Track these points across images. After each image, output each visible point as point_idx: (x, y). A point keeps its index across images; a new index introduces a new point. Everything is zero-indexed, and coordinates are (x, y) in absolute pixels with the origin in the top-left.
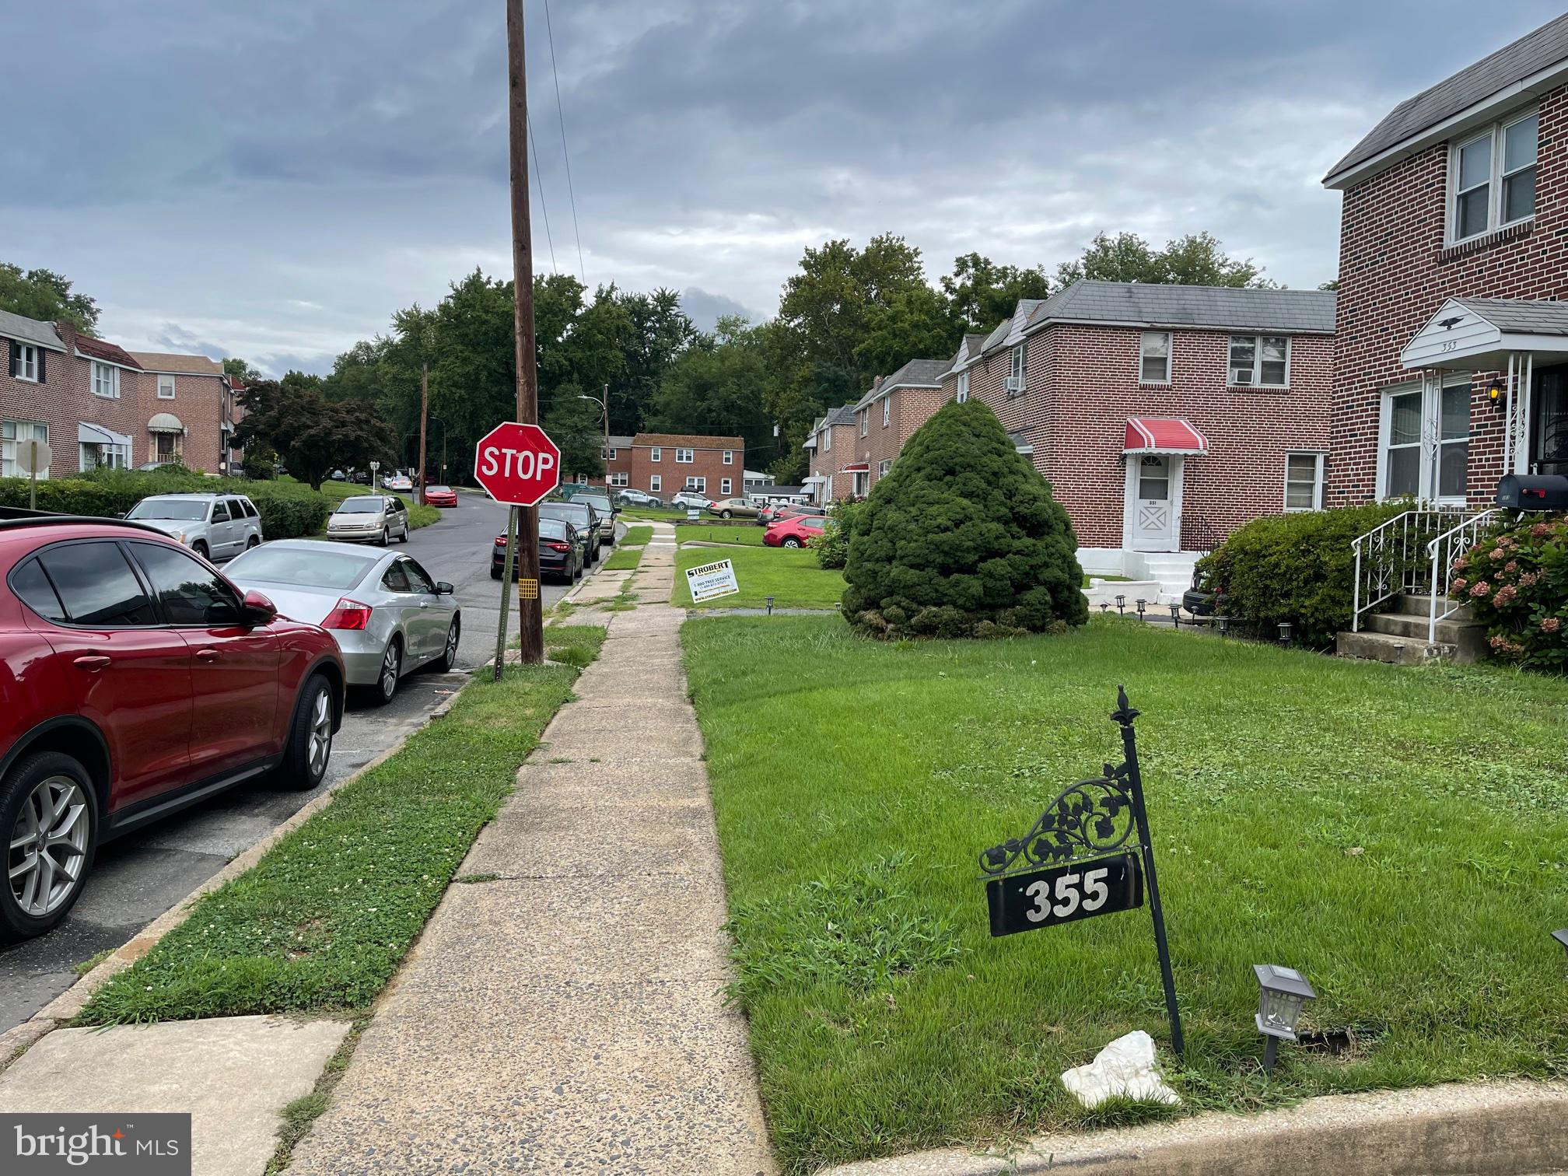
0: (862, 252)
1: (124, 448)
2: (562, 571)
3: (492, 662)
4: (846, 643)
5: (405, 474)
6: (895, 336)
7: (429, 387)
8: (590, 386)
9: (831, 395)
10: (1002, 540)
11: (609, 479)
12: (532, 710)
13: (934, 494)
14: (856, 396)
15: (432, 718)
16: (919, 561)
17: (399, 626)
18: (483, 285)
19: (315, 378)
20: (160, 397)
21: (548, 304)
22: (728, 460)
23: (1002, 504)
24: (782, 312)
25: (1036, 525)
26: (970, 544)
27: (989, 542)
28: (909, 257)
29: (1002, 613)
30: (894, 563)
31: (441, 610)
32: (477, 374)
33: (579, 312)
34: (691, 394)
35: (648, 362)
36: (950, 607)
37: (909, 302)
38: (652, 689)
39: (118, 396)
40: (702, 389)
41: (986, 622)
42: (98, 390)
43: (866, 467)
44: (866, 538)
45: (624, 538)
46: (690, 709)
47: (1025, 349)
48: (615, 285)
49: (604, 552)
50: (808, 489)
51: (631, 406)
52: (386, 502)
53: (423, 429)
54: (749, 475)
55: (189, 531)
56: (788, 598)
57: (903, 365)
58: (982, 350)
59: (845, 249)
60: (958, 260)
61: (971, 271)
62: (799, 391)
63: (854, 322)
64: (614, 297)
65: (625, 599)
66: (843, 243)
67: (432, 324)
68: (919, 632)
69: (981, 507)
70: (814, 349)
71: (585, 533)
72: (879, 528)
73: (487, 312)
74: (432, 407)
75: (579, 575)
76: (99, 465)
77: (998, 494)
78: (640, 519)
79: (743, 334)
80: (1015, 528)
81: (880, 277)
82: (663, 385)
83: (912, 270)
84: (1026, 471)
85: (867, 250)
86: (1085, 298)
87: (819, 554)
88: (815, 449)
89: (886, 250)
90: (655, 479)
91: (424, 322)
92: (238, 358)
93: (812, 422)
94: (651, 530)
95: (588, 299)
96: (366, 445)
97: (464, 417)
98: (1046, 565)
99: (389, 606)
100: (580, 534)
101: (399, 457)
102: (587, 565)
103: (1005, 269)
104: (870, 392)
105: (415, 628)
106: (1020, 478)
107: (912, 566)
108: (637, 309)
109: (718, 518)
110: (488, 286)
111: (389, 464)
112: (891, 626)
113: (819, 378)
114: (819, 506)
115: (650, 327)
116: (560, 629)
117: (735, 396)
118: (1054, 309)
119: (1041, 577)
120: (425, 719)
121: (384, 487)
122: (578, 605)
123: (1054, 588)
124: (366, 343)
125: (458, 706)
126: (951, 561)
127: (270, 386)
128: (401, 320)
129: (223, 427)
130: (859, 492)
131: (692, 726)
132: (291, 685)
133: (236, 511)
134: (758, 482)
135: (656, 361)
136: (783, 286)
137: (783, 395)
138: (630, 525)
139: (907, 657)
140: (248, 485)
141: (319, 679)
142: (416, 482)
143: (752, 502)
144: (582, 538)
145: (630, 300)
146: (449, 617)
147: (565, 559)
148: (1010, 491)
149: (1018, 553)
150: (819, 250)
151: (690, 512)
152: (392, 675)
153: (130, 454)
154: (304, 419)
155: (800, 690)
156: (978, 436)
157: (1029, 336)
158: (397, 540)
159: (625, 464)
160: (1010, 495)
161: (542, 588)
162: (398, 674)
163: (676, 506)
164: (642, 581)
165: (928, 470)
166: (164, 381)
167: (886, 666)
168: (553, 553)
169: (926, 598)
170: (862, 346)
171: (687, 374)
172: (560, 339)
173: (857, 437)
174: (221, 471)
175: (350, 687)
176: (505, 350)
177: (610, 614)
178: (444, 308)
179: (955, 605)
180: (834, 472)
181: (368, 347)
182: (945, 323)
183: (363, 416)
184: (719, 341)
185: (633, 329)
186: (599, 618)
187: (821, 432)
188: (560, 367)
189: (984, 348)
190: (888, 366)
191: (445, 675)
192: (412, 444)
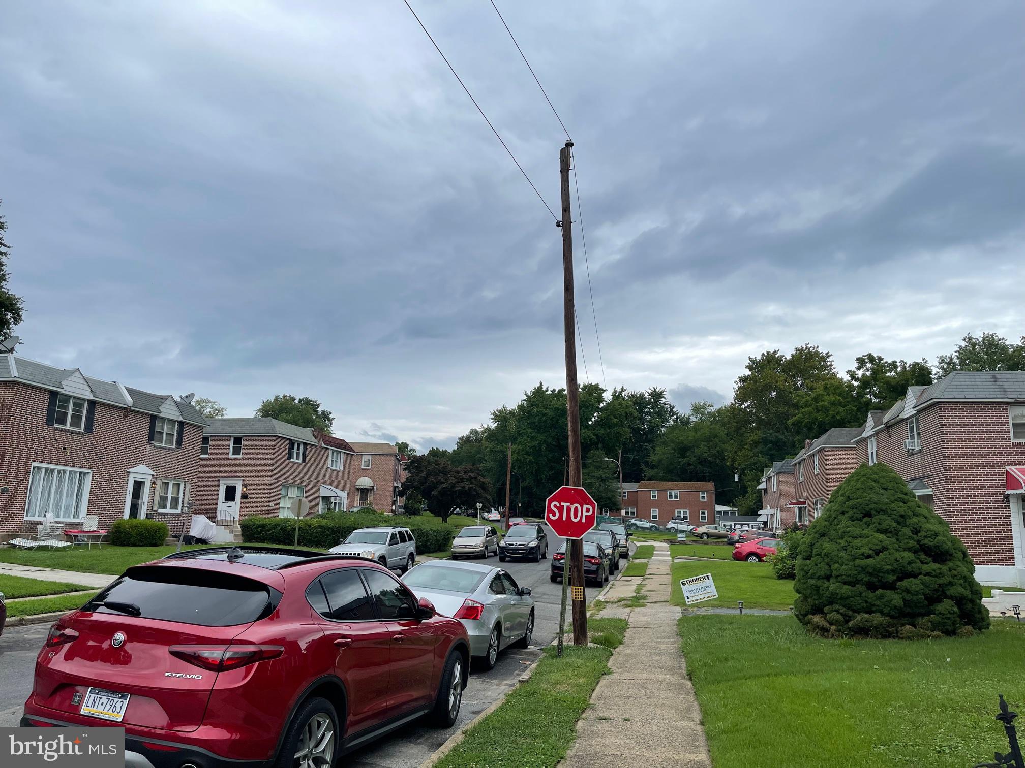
0: (789, 357)
1: (343, 498)
2: (596, 578)
3: (555, 643)
4: (801, 638)
5: (497, 510)
6: (818, 411)
7: (512, 455)
8: (610, 452)
9: (773, 452)
10: (914, 565)
11: (623, 512)
12: (583, 679)
13: (857, 531)
14: (793, 452)
15: (520, 681)
16: (850, 579)
17: (499, 617)
18: (544, 392)
19: (446, 451)
20: (363, 467)
21: (583, 401)
22: (703, 498)
23: (911, 538)
24: (735, 399)
25: (940, 555)
26: (889, 567)
27: (903, 567)
28: (823, 359)
29: (920, 621)
30: (832, 580)
31: (523, 605)
32: (540, 447)
33: (602, 405)
34: (676, 454)
35: (646, 433)
36: (878, 615)
37: (826, 388)
38: (661, 668)
39: (342, 469)
40: (683, 450)
41: (908, 627)
42: (332, 466)
43: (804, 503)
44: (808, 562)
45: (635, 553)
46: (689, 684)
47: (917, 420)
48: (625, 388)
49: (623, 563)
50: (763, 518)
51: (636, 463)
52: (487, 529)
53: (508, 482)
54: (719, 508)
55: (377, 550)
56: (753, 601)
57: (826, 431)
58: (884, 422)
59: (777, 356)
60: (857, 359)
61: (869, 365)
62: (751, 450)
63: (788, 403)
64: (623, 395)
65: (638, 599)
66: (775, 352)
67: (514, 417)
68: (856, 633)
69: (894, 540)
70: (760, 422)
71: (610, 551)
72: (818, 555)
73: (546, 408)
74: (513, 467)
75: (606, 580)
76: (329, 509)
77: (906, 531)
78: (645, 539)
79: (709, 413)
80: (923, 556)
81: (804, 373)
82: (657, 448)
83: (826, 367)
84: (927, 513)
85: (792, 356)
86: (959, 384)
87: (774, 568)
88: (766, 490)
89: (806, 355)
90: (654, 512)
91: (509, 416)
92: (404, 442)
93: (762, 471)
94: (653, 548)
95: (607, 396)
96: (474, 493)
97: (532, 473)
98: (951, 584)
99: (493, 604)
100: (606, 551)
101: (493, 499)
102: (612, 573)
103: (894, 362)
104: (803, 451)
105: (508, 618)
106: (922, 519)
107: (845, 583)
108: (638, 401)
109: (698, 539)
110: (547, 393)
111: (487, 505)
112: (833, 627)
113: (765, 441)
114: (771, 530)
115: (647, 412)
116: (597, 620)
117: (706, 454)
118: (936, 392)
119: (948, 593)
120: (515, 681)
121: (484, 518)
122: (607, 602)
123: (960, 601)
124: (476, 430)
125: (536, 674)
126: (875, 580)
127: (422, 457)
128: (496, 415)
129: (395, 484)
130: (801, 520)
131: (691, 697)
132: (442, 657)
133: (403, 538)
134: (726, 513)
135: (651, 434)
136: (735, 382)
137: (740, 453)
138: (638, 544)
139: (847, 652)
140: (408, 520)
141: (457, 653)
142: (503, 515)
143: (722, 527)
144: (608, 555)
145: (633, 396)
146: (528, 610)
147: (598, 569)
148: (916, 529)
149: (927, 574)
150: (759, 358)
151: (679, 535)
152: (495, 650)
153: (346, 502)
154: (439, 478)
155: (768, 675)
156: (886, 489)
157: (919, 412)
158: (493, 554)
159: (634, 501)
160: (916, 531)
161: (586, 589)
162: (498, 650)
163: (669, 530)
164: (650, 585)
165: (850, 513)
166: (365, 458)
167: (833, 659)
168: (590, 565)
169: (859, 607)
170: (794, 418)
171: (673, 441)
172: (590, 423)
173: (796, 482)
174: (393, 511)
175: (473, 657)
176: (556, 431)
177: (628, 610)
178: (521, 407)
179: (882, 613)
180: (781, 507)
181: (477, 432)
182: (854, 401)
183: (473, 475)
184: (693, 419)
185: (636, 414)
186: (621, 613)
187: (769, 479)
188: (591, 440)
189: (885, 419)
190: (814, 431)
191: (526, 650)
192: (501, 493)
